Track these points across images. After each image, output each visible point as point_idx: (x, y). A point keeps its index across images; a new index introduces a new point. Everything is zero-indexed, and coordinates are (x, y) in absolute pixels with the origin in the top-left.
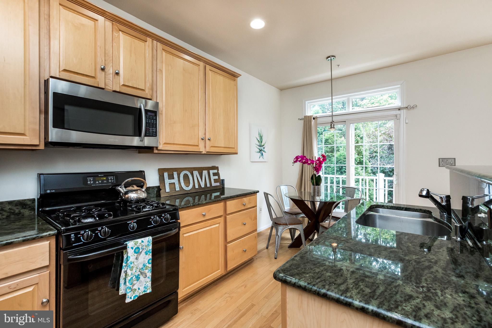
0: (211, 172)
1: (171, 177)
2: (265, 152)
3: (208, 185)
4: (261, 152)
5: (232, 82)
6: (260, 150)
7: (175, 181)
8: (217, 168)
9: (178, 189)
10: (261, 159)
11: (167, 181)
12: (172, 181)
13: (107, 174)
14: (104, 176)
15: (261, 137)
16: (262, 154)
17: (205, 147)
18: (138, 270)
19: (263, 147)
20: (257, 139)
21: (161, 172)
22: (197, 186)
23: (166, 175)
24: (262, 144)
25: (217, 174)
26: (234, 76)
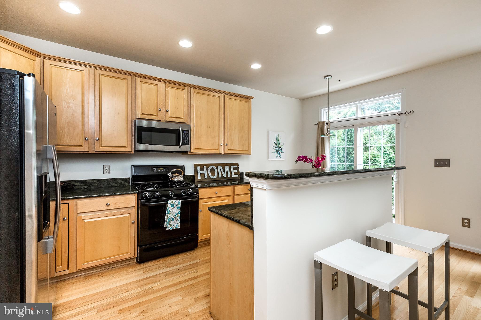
0: (232, 167)
1: (202, 169)
2: (283, 152)
3: (229, 176)
4: (278, 152)
5: (246, 104)
6: (277, 150)
7: (205, 172)
8: (237, 164)
9: (206, 177)
10: (278, 158)
11: (199, 172)
12: (203, 172)
13: (163, 166)
14: (162, 168)
15: (279, 141)
16: (280, 154)
17: (224, 150)
18: (173, 216)
19: (280, 148)
20: (275, 142)
21: (196, 166)
22: (220, 176)
23: (199, 168)
24: (280, 146)
25: (237, 169)
26: (248, 98)
